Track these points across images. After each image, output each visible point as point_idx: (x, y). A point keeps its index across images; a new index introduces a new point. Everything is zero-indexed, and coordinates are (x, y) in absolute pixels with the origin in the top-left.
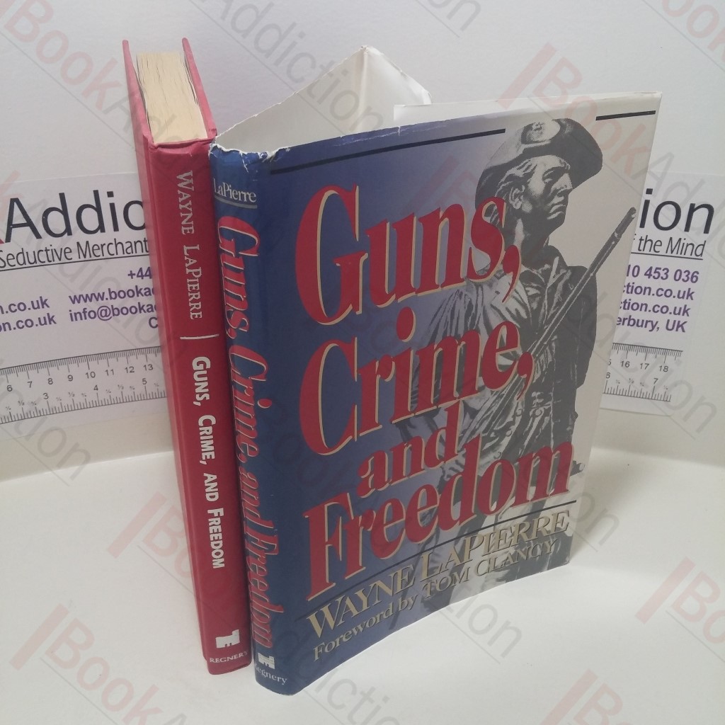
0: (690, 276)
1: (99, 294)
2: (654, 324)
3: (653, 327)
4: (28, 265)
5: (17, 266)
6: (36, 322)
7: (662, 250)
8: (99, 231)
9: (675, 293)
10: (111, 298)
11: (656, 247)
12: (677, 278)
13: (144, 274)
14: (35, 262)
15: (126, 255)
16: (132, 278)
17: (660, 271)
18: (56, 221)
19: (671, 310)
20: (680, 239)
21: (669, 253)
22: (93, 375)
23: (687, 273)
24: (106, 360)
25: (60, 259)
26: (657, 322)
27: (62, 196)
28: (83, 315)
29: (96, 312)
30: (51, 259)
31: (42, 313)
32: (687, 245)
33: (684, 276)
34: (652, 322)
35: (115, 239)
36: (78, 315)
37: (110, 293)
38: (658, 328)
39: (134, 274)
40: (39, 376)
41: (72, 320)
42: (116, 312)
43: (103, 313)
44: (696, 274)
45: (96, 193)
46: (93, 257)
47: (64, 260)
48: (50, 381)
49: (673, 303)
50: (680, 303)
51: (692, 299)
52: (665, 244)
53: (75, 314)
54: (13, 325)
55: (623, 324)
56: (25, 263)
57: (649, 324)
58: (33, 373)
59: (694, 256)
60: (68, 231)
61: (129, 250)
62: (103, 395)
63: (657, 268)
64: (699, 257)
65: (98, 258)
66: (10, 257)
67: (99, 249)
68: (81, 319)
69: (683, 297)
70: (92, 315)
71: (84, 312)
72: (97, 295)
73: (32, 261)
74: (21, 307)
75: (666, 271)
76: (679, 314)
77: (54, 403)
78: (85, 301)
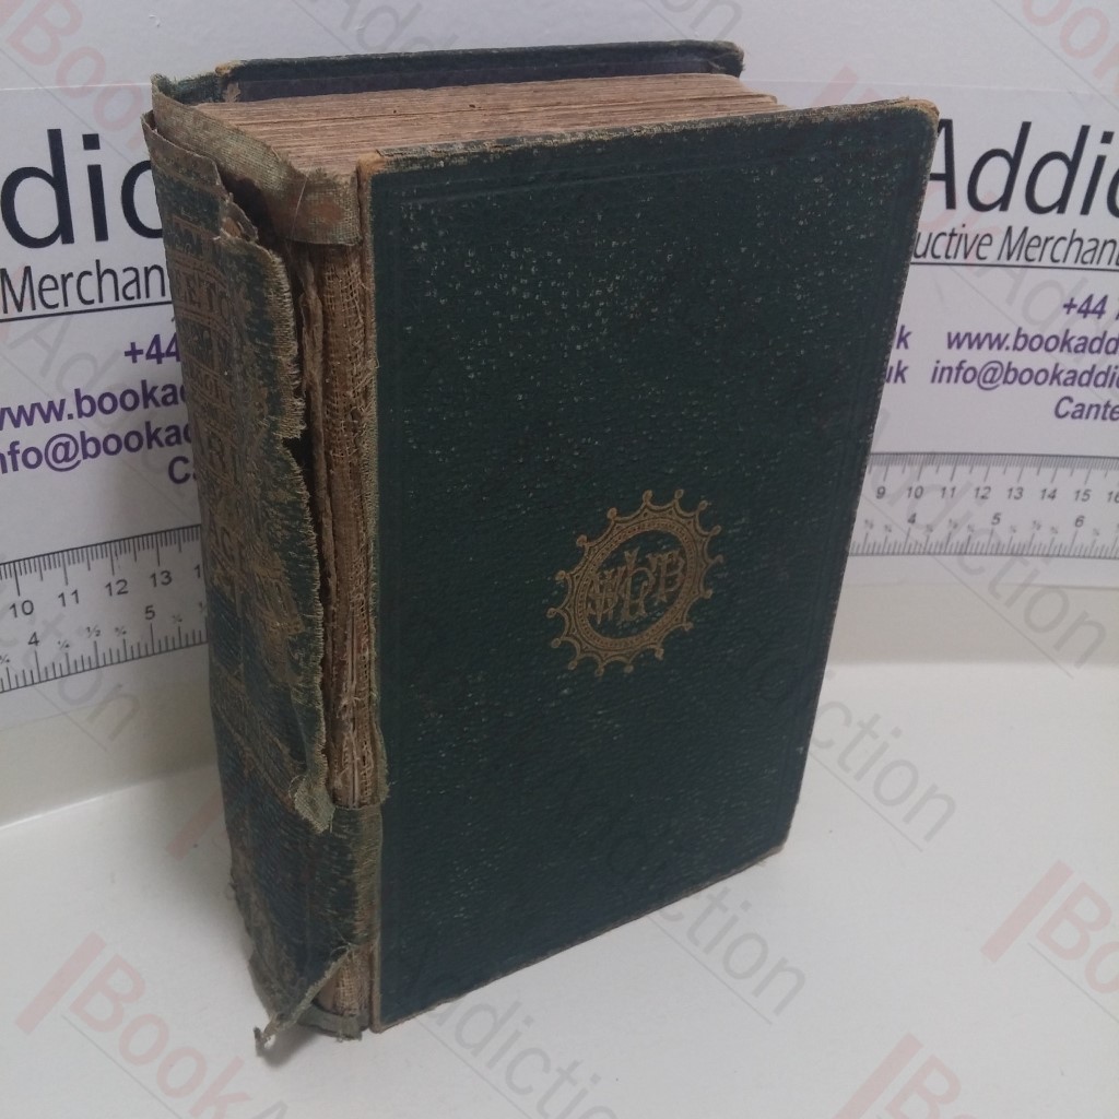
1: (51, 404)
8: (59, 239)
10: (81, 414)
13: (164, 350)
15: (122, 302)
16: (135, 361)
24: (60, 570)
29: (43, 452)
35: (98, 261)
37: (79, 399)
39: (141, 352)
42: (91, 448)
43: (60, 453)
45: (55, 137)
46: (41, 309)
61: (131, 291)
65: (53, 312)
67: (56, 288)
70: (32, 458)
72: (45, 408)
78: (16, 424)
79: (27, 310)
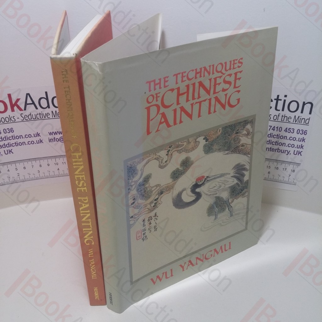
0: (304, 132)
2: (289, 151)
3: (288, 153)
4: (33, 119)
5: (29, 120)
6: (35, 142)
7: (291, 121)
9: (297, 139)
11: (289, 119)
12: (298, 133)
14: (35, 118)
17: (291, 130)
18: (44, 103)
19: (296, 146)
20: (299, 117)
21: (294, 122)
22: (57, 164)
23: (302, 131)
25: (45, 118)
26: (290, 151)
27: (46, 93)
28: (54, 140)
30: (41, 117)
31: (38, 138)
32: (302, 119)
33: (301, 132)
34: (288, 151)
36: (52, 140)
38: (290, 154)
40: (36, 164)
41: (49, 142)
44: (306, 131)
47: (46, 118)
48: (40, 166)
49: (296, 143)
50: (300, 143)
51: (305, 142)
52: (293, 118)
53: (51, 139)
54: (26, 143)
55: (275, 151)
56: (31, 119)
57: (286, 152)
58: (34, 162)
59: (305, 124)
60: (48, 107)
62: (61, 172)
63: (289, 128)
64: (307, 124)
66: (26, 116)
68: (53, 141)
69: (301, 141)
70: (57, 140)
71: (54, 139)
73: (34, 118)
74: (30, 136)
75: (293, 130)
76: (299, 148)
77: (42, 175)
78: (55, 134)
79: (56, 117)
